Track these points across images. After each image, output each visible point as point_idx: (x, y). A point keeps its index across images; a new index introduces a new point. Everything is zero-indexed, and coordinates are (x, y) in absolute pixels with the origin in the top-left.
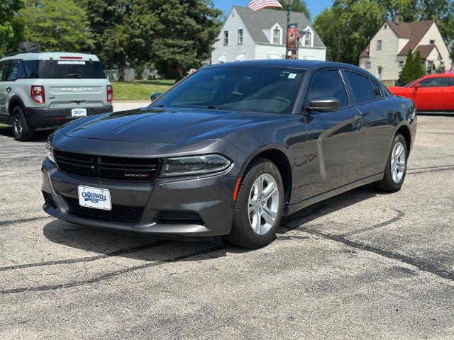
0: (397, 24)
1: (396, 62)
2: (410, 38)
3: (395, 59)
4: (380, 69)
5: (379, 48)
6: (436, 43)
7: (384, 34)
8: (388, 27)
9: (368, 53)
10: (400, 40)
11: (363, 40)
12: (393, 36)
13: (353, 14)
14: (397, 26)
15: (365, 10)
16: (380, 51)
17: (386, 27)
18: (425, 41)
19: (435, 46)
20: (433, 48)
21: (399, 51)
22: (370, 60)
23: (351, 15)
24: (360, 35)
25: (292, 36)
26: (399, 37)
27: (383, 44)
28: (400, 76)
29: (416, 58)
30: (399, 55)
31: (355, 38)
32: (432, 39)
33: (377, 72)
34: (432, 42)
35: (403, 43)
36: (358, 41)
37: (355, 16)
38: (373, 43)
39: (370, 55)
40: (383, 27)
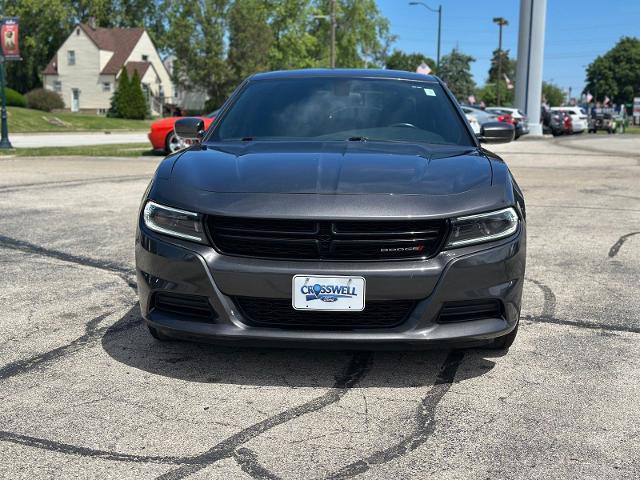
0: (94, 30)
1: (98, 83)
2: (115, 51)
3: (96, 79)
4: (76, 93)
5: (72, 62)
6: (150, 59)
7: (77, 43)
8: (82, 33)
9: (56, 69)
10: (102, 52)
11: (42, 50)
12: (92, 47)
13: (23, 9)
14: (94, 33)
15: (41, 5)
16: (72, 67)
17: (78, 33)
18: (135, 57)
19: (150, 63)
20: (148, 67)
21: (102, 68)
22: (59, 79)
23: (21, 11)
24: (38, 42)
25: (10, 36)
26: (100, 48)
27: (76, 56)
28: (112, 104)
29: (134, 79)
30: (102, 74)
31: (30, 46)
32: (145, 54)
33: (72, 96)
34: (145, 57)
35: (106, 57)
36: (35, 50)
37: (27, 14)
38: (62, 55)
39: (60, 71)
40: (75, 33)
